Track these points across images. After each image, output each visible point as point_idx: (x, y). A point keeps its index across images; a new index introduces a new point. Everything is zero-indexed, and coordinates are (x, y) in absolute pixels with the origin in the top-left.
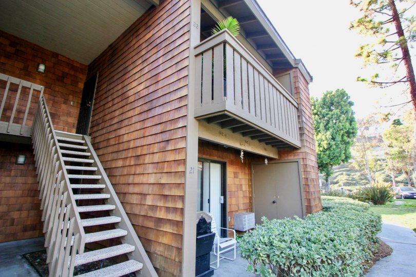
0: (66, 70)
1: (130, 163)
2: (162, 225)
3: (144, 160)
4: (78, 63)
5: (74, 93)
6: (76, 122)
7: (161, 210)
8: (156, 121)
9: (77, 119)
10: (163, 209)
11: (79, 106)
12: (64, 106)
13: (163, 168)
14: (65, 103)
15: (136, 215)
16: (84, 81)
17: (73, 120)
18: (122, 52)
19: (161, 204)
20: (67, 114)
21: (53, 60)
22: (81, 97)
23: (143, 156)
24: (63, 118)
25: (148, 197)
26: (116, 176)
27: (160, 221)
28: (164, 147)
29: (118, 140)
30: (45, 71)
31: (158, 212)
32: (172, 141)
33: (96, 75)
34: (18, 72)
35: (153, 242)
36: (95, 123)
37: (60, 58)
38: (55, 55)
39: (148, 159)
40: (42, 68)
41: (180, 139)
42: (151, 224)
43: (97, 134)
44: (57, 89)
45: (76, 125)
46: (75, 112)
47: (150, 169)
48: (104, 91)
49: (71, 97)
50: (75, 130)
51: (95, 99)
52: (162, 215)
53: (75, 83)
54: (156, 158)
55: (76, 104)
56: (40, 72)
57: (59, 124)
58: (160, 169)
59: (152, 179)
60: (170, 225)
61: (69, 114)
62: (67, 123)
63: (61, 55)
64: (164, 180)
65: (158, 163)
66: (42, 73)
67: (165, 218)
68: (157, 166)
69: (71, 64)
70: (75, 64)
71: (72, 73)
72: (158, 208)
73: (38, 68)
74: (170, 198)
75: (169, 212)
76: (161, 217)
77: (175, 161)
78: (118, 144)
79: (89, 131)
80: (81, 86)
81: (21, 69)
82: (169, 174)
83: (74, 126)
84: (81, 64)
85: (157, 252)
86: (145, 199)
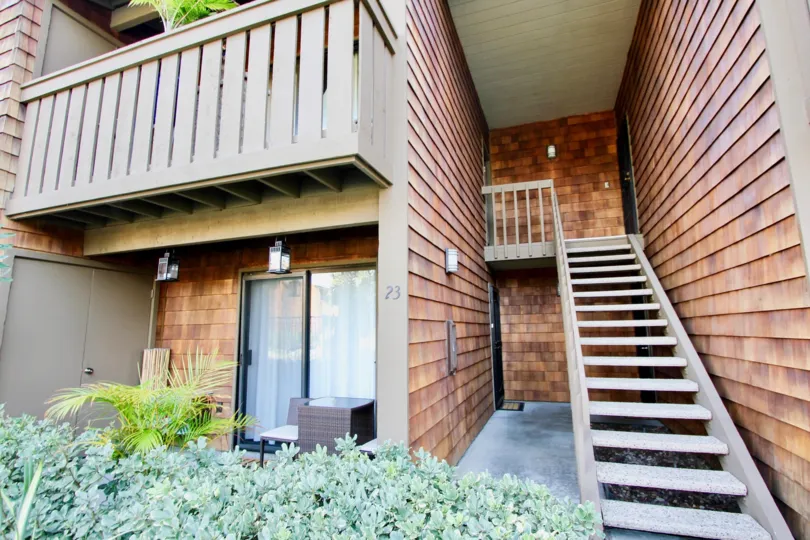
0: (584, 136)
1: (702, 272)
2: (786, 410)
3: (723, 262)
4: (597, 113)
5: (605, 167)
6: (621, 214)
7: (775, 374)
8: (726, 167)
9: (621, 208)
10: (781, 372)
11: (619, 185)
12: (595, 195)
13: (761, 275)
14: (596, 189)
15: (733, 381)
16: (616, 138)
17: (616, 212)
18: (646, 52)
19: (772, 359)
20: (604, 205)
21: (563, 130)
22: (617, 168)
23: (720, 254)
24: (600, 214)
25: (746, 342)
26: (688, 301)
27: (777, 398)
28: (753, 224)
29: (678, 231)
30: (556, 153)
31: (771, 379)
32: (765, 204)
33: (625, 120)
34: (528, 171)
35: (775, 448)
36: (642, 207)
37: (570, 122)
38: (563, 122)
39: (729, 259)
40: (551, 151)
41: (781, 194)
42: (762, 406)
43: (648, 227)
44: (579, 172)
45: (622, 219)
46: (615, 198)
47: (738, 279)
48: (641, 145)
49: (602, 176)
50: (622, 229)
51: (634, 164)
52: (779, 385)
53: (601, 149)
54: (744, 253)
55: (612, 184)
56: (550, 159)
57: (597, 226)
58: (755, 279)
59: (745, 303)
60: (803, 411)
61: (606, 205)
62: (607, 220)
63: (570, 117)
64: (770, 301)
65: (749, 263)
66: (554, 158)
67: (786, 393)
68: (750, 271)
69: (587, 123)
70: (594, 119)
71: (593, 135)
72: (770, 369)
73: (547, 154)
74: (789, 346)
75: (795, 380)
76: (778, 391)
77: (781, 251)
78: (679, 237)
79: (639, 225)
80: (613, 149)
81: (530, 166)
82: (775, 286)
83: (619, 222)
84: (603, 113)
85: (786, 471)
86: (742, 348)
